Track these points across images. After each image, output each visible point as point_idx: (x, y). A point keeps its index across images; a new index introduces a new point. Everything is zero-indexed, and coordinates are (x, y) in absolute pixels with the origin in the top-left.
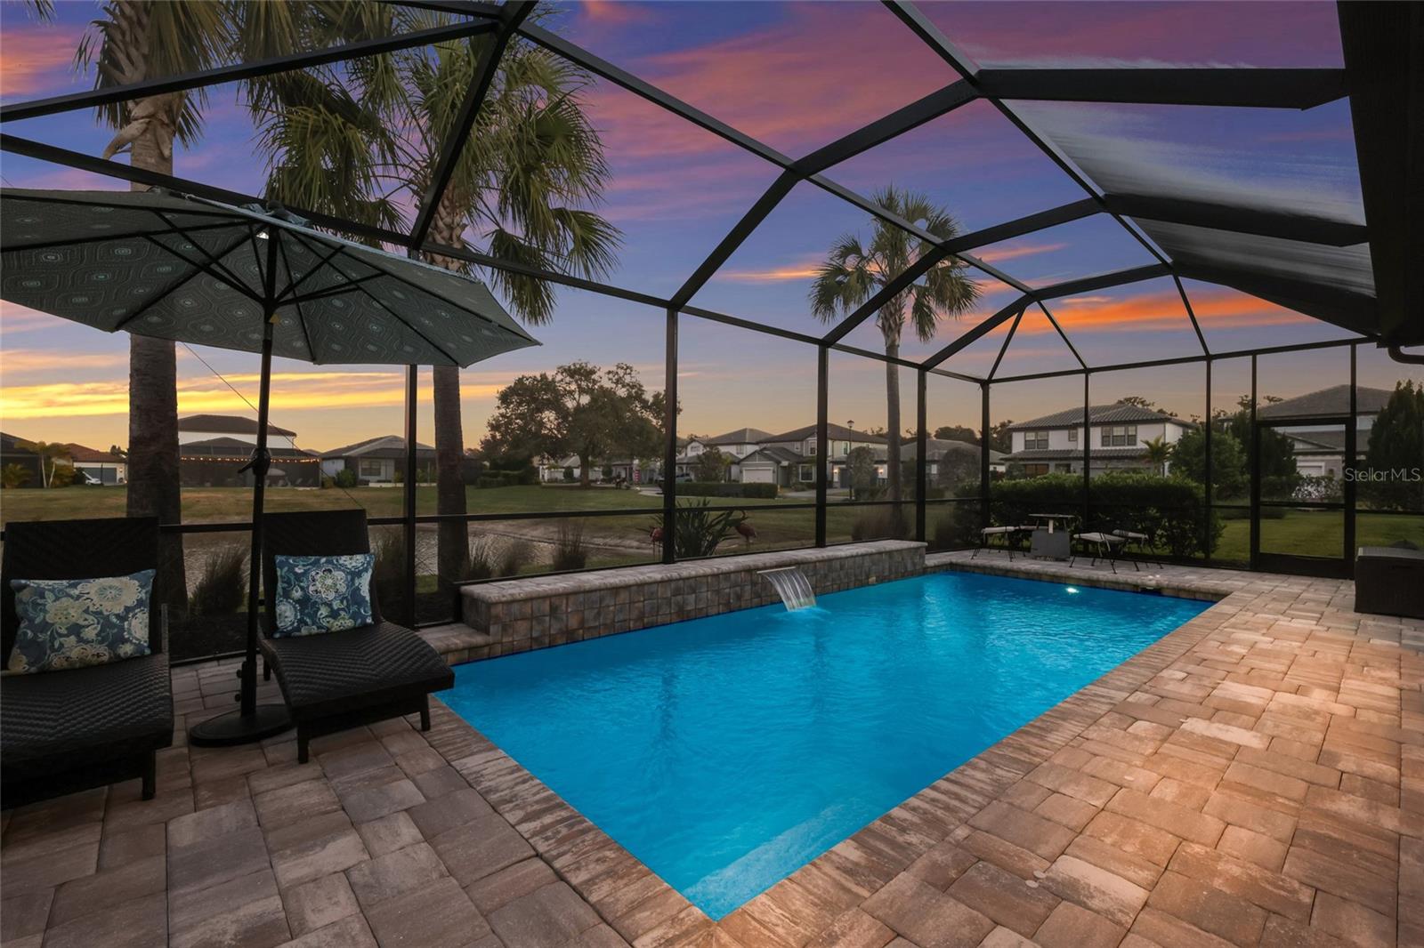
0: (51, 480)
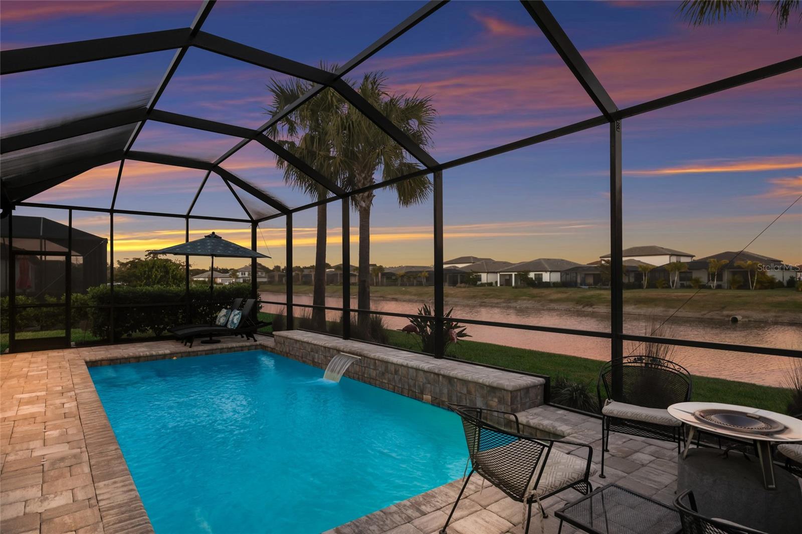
0: (755, 284)
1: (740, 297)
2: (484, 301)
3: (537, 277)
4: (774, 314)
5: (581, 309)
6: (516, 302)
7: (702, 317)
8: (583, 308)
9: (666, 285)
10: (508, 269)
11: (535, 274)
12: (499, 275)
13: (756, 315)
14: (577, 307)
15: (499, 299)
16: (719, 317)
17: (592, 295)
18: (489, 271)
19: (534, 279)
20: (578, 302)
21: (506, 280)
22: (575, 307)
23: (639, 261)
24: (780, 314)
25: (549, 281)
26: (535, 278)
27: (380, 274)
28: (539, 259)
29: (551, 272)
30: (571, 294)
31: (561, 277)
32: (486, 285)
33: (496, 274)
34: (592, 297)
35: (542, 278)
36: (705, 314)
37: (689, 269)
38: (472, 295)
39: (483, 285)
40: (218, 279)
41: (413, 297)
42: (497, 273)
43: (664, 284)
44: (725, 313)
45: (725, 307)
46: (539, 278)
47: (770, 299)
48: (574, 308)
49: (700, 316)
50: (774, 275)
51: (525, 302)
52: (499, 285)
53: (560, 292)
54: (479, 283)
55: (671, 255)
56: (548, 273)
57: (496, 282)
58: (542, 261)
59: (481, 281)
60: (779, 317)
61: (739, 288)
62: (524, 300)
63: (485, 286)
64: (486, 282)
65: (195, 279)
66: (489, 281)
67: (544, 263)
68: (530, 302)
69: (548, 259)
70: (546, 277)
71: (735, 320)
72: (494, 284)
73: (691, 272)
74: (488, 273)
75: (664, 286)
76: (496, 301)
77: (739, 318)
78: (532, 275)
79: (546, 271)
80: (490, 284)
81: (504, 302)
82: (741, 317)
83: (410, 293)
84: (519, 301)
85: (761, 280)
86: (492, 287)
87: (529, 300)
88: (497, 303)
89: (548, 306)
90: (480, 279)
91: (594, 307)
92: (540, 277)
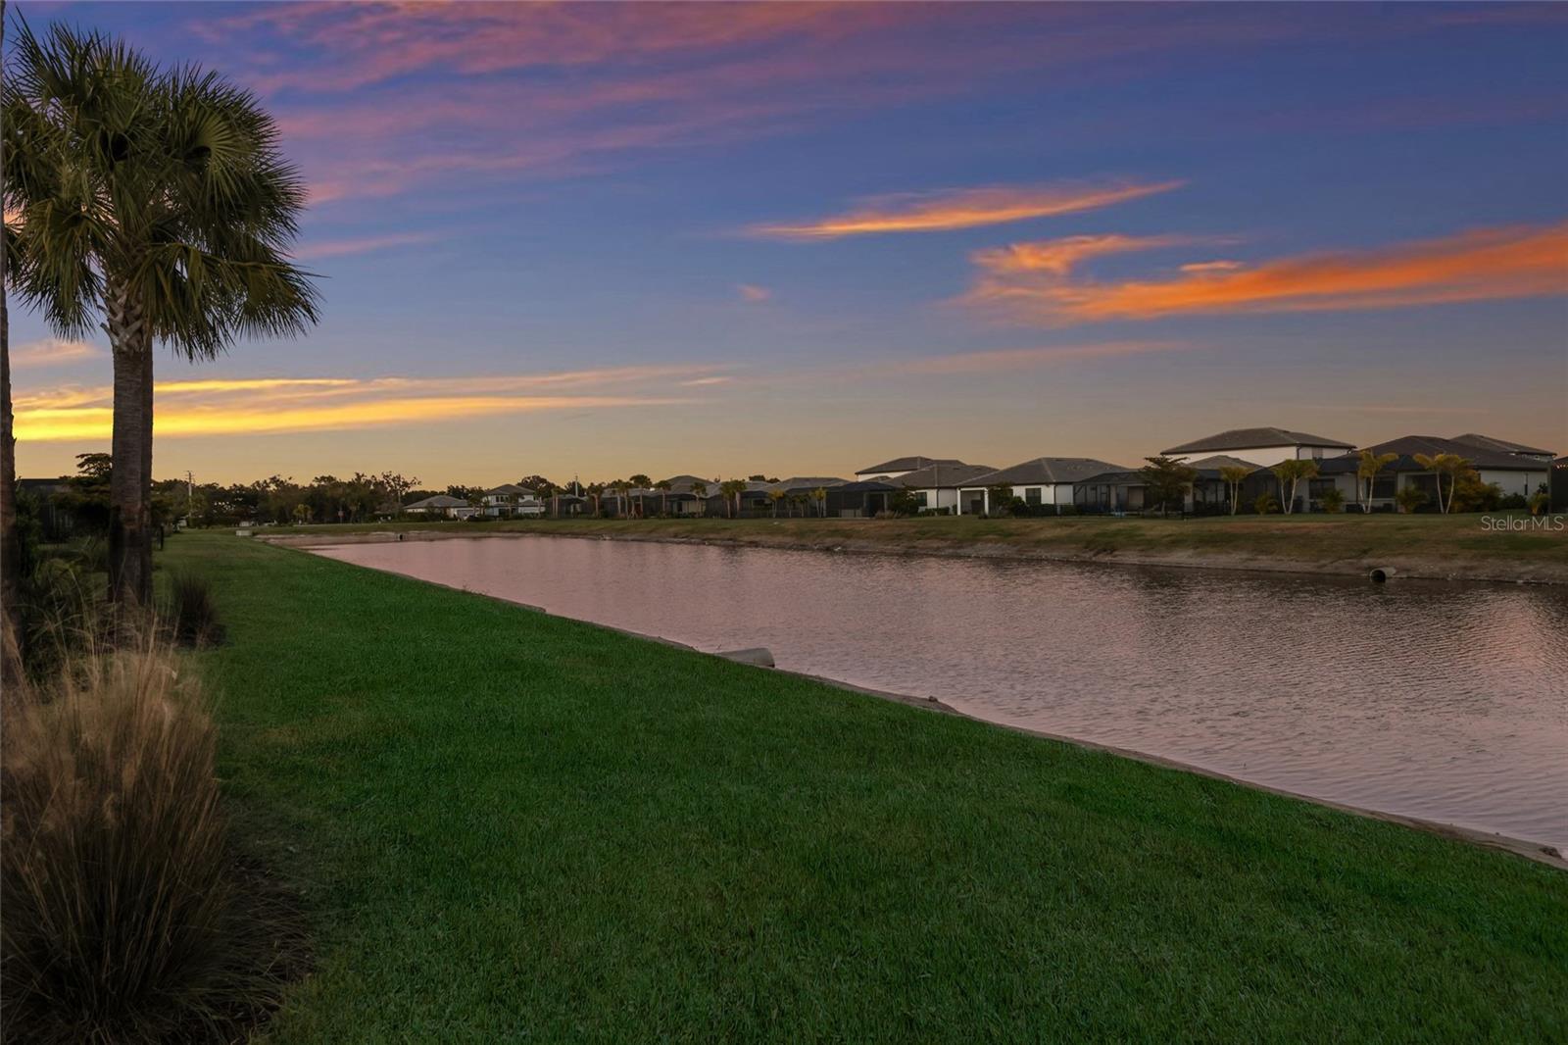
0: (1450, 503)
1: (1406, 528)
2: (915, 544)
3: (1031, 495)
4: (1460, 563)
5: (1090, 558)
6: (971, 545)
7: (1318, 571)
8: (1095, 555)
9: (1275, 507)
10: (978, 480)
11: (1027, 490)
12: (959, 492)
13: (1425, 565)
14: (1084, 555)
15: (942, 539)
16: (1352, 572)
17: (1120, 530)
18: (941, 485)
19: (1024, 499)
20: (1089, 544)
21: (974, 502)
22: (1080, 554)
23: (1237, 460)
24: (1475, 564)
25: (1053, 502)
26: (1027, 498)
27: (738, 495)
28: (1039, 460)
29: (1057, 484)
30: (1079, 529)
31: (1075, 494)
32: (936, 514)
33: (954, 491)
34: (1117, 533)
35: (1040, 497)
36: (1325, 565)
37: (1319, 473)
38: (896, 532)
39: (930, 512)
40: (452, 510)
41: (788, 540)
42: (955, 488)
43: (1271, 505)
44: (1366, 561)
45: (1371, 549)
46: (1034, 497)
47: (1463, 533)
48: (1077, 556)
49: (1314, 570)
50: (1496, 483)
51: (990, 545)
52: (959, 513)
53: (1061, 525)
54: (922, 509)
55: (1301, 446)
56: (1052, 487)
57: (955, 507)
58: (1044, 462)
59: (926, 505)
60: (1472, 568)
61: (1418, 510)
62: (990, 541)
63: (933, 515)
64: (936, 507)
65: (410, 511)
66: (941, 506)
67: (1046, 467)
68: (999, 545)
69: (1058, 460)
70: (1048, 495)
71: (1380, 577)
72: (951, 511)
73: (1333, 480)
74: (939, 488)
75: (1270, 508)
76: (935, 544)
77: (1390, 571)
78: (1019, 492)
79: (1047, 484)
80: (944, 511)
81: (949, 547)
82: (1394, 571)
83: (783, 532)
84: (979, 545)
85: (1463, 492)
86: (946, 518)
87: (997, 542)
88: (938, 549)
89: (1030, 554)
90: (924, 502)
91: (1116, 553)
92: (1037, 495)
